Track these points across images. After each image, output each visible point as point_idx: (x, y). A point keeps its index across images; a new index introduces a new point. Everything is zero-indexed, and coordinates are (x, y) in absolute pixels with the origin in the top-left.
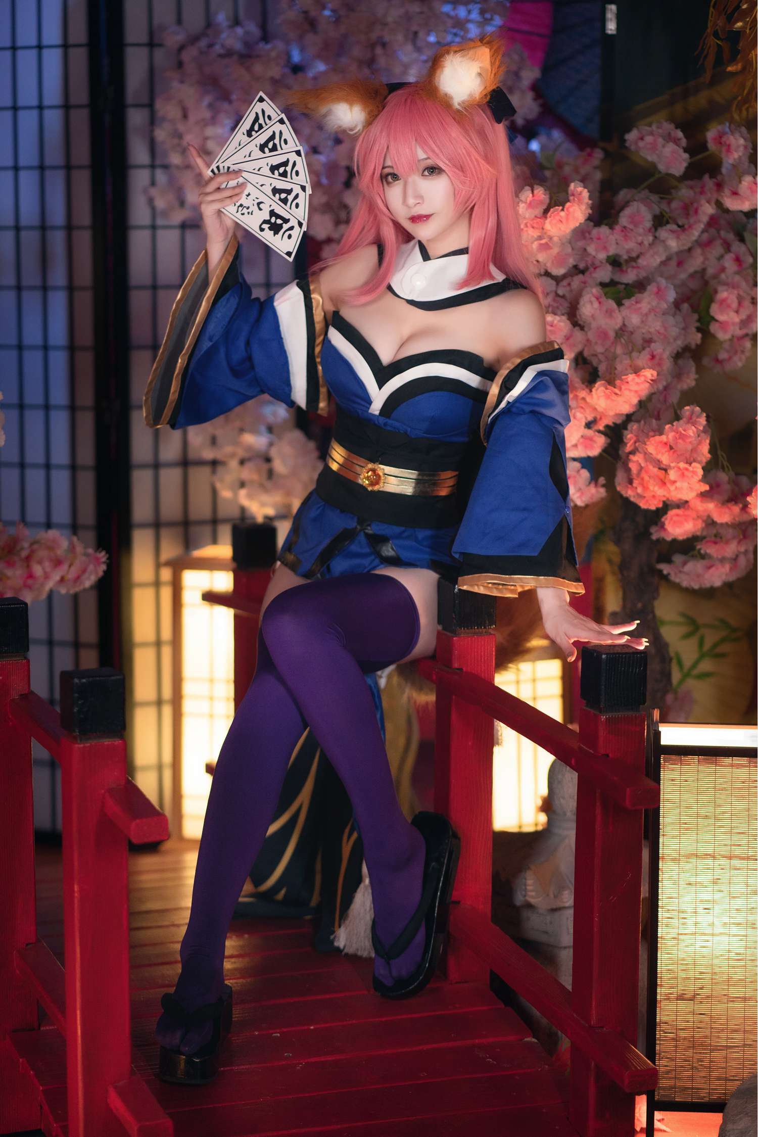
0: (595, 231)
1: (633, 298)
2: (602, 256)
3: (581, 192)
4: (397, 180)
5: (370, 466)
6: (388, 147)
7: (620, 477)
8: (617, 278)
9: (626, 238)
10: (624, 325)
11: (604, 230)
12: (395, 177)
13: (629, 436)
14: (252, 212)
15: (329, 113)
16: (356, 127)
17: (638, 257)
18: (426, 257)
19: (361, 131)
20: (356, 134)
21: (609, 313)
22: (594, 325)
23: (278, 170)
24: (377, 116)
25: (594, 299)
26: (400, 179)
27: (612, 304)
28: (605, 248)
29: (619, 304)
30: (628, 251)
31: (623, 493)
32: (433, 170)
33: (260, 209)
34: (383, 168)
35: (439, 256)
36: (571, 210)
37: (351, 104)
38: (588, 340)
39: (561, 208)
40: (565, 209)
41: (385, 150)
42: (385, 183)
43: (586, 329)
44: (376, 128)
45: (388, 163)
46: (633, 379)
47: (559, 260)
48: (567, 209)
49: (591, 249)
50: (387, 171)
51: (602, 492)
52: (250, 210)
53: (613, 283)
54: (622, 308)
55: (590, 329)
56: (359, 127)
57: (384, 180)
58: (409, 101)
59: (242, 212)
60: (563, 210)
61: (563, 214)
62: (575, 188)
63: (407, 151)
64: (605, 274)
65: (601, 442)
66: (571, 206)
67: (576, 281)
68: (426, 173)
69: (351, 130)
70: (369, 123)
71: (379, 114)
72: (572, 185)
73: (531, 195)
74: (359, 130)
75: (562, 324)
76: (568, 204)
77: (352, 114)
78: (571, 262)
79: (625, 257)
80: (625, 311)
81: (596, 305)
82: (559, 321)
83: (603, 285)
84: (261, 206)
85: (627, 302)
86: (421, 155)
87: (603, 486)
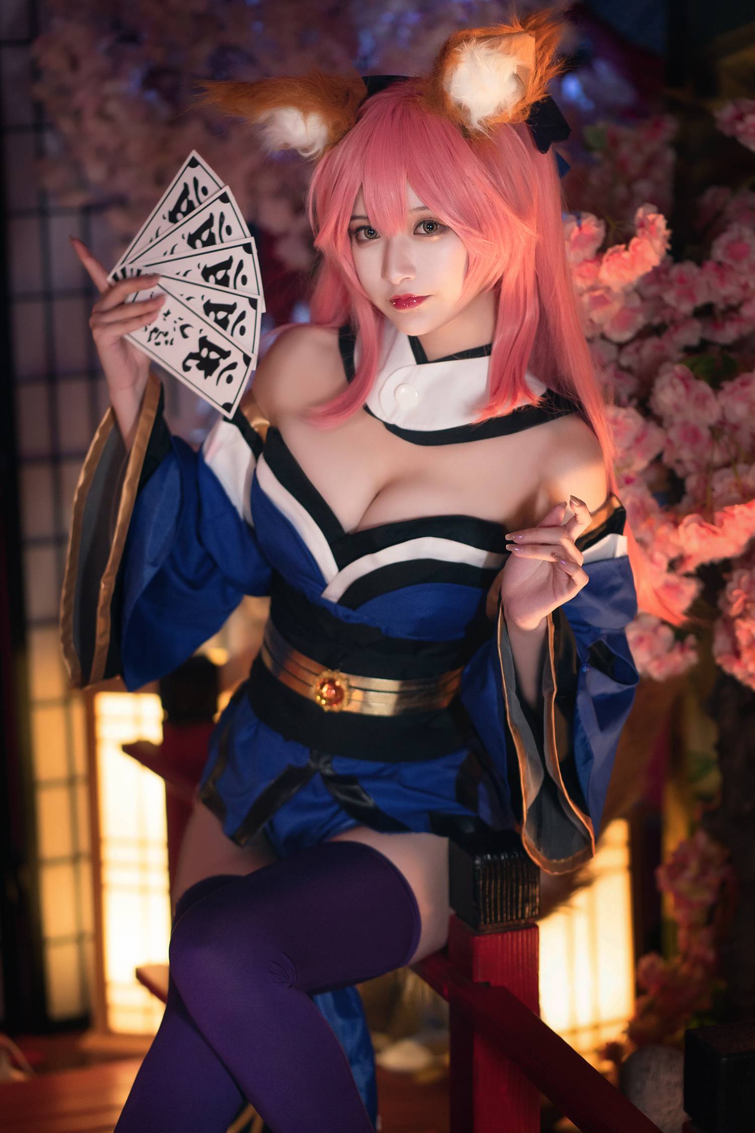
0: (675, 271)
1: (738, 381)
2: (686, 308)
3: (654, 220)
4: (375, 238)
5: (326, 674)
6: (361, 186)
7: (721, 643)
8: (709, 335)
9: (722, 279)
10: (723, 416)
11: (689, 268)
12: (372, 233)
13: (735, 593)
14: (172, 340)
15: (270, 121)
16: (312, 145)
17: (741, 304)
18: (421, 357)
19: (321, 151)
20: (310, 157)
21: (701, 401)
22: (678, 419)
23: (215, 275)
24: (345, 133)
25: (676, 381)
26: (379, 237)
27: (703, 387)
28: (691, 295)
29: (716, 386)
30: (725, 299)
31: (727, 669)
32: (431, 226)
33: (185, 336)
34: (353, 218)
35: (440, 357)
36: (639, 248)
37: (305, 111)
38: (669, 441)
39: (623, 246)
40: (630, 248)
41: (356, 192)
42: (354, 240)
43: (666, 424)
44: (345, 152)
45: (361, 211)
46: (742, 513)
47: (622, 320)
48: (634, 249)
49: (670, 297)
50: (358, 223)
51: (692, 657)
52: (169, 338)
53: (704, 345)
54: (721, 394)
55: (672, 425)
56: (318, 147)
57: (354, 237)
58: (398, 114)
59: (157, 341)
60: (627, 249)
61: (626, 255)
62: (645, 215)
63: (392, 195)
64: (691, 335)
65: (691, 589)
66: (638, 244)
67: (649, 347)
68: (421, 230)
69: (306, 150)
70: (333, 143)
71: (349, 130)
72: (640, 212)
73: (576, 228)
74: (318, 152)
75: (630, 421)
76: (634, 241)
77: (306, 126)
78: (640, 320)
79: (721, 306)
80: (724, 399)
81: (681, 389)
82: (625, 417)
83: (689, 351)
84: (187, 331)
85: (728, 386)
86: (413, 200)
87: (693, 648)
